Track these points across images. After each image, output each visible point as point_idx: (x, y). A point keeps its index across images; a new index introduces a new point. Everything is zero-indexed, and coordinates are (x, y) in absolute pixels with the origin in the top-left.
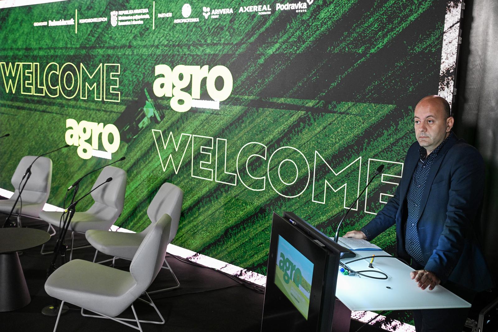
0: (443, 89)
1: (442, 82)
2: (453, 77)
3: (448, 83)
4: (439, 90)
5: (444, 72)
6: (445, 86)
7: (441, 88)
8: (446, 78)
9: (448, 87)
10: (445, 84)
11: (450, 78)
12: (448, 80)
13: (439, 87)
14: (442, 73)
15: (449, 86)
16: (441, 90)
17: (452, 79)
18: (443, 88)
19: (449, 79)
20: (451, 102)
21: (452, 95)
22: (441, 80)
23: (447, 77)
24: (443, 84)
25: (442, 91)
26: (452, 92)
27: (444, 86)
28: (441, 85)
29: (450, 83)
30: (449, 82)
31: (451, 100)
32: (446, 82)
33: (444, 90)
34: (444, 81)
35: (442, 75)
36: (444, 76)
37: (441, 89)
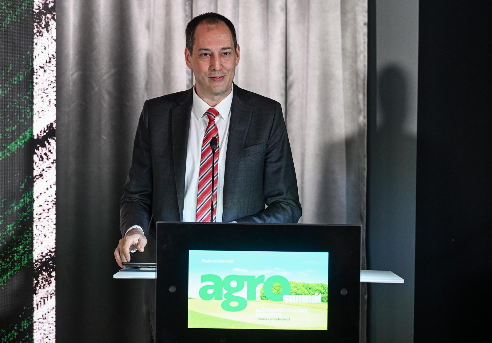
0: (40, 33)
1: (38, 23)
2: (54, 15)
3: (47, 25)
4: (35, 36)
5: (39, 7)
6: (43, 28)
7: (38, 32)
8: (44, 17)
9: (48, 31)
10: (43, 26)
11: (49, 16)
12: (46, 19)
13: (35, 31)
14: (37, 8)
15: (49, 28)
16: (37, 36)
17: (53, 18)
19: (48, 18)
20: (55, 54)
21: (54, 43)
22: (36, 18)
23: (45, 15)
24: (40, 25)
25: (40, 37)
26: (55, 38)
27: (41, 30)
28: (37, 27)
29: (50, 24)
30: (48, 22)
31: (55, 51)
32: (44, 23)
33: (42, 36)
34: (42, 20)
35: (38, 11)
36: (40, 13)
37: (38, 34)
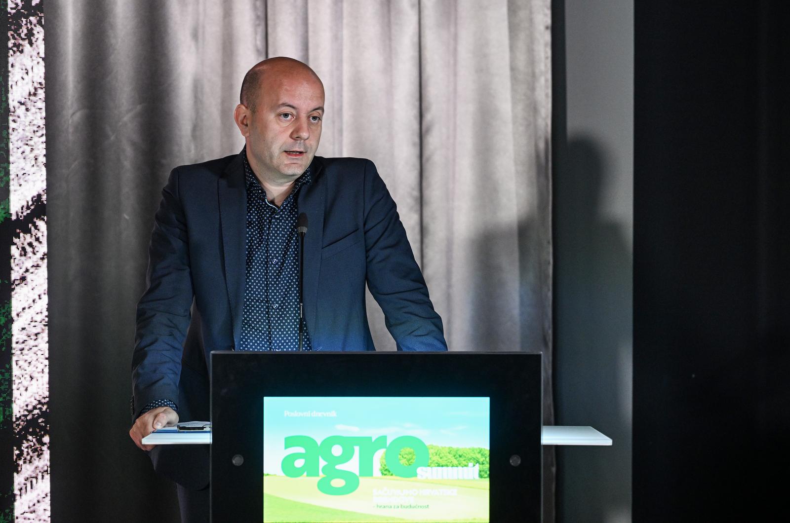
0: (19, 48)
1: (16, 31)
2: (41, 17)
3: (30, 34)
4: (11, 52)
5: (17, 4)
6: (23, 39)
7: (15, 45)
8: (24, 20)
9: (31, 44)
10: (23, 36)
11: (32, 19)
12: (29, 25)
13: (10, 44)
14: (14, 6)
15: (34, 40)
16: (14, 52)
17: (39, 22)
18: (20, 45)
19: (31, 23)
20: (43, 82)
21: (42, 63)
22: (12, 24)
23: (27, 17)
24: (19, 35)
25: (18, 53)
26: (42, 55)
27: (21, 42)
28: (14, 38)
29: (35, 32)
30: (32, 29)
31: (43, 75)
32: (25, 31)
33: (22, 52)
34: (21, 27)
35: (14, 11)
36: (18, 15)
37: (15, 49)
